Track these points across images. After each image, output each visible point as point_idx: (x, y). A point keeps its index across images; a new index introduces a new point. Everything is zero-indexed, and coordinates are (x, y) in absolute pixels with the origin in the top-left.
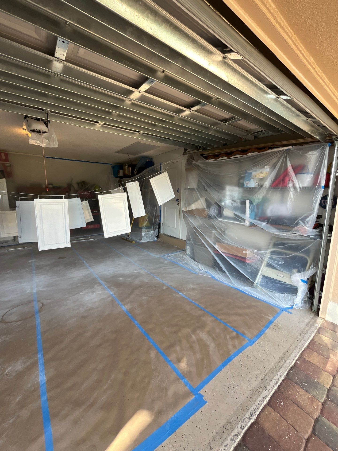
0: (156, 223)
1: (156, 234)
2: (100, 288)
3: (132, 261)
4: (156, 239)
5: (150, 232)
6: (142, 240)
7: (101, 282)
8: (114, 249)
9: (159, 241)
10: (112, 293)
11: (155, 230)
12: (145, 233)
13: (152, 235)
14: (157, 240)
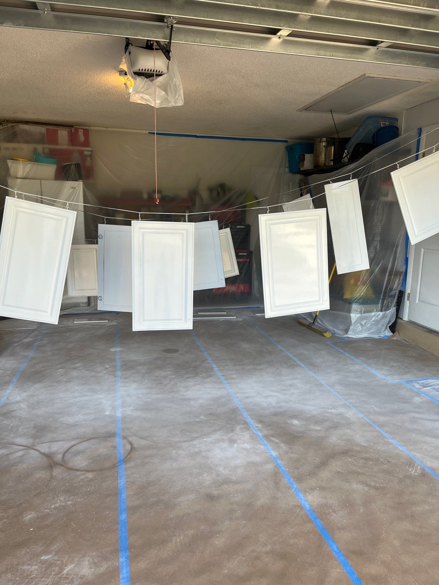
0: (391, 290)
1: (388, 319)
2: (246, 436)
3: (323, 382)
4: (388, 333)
5: (373, 314)
6: (349, 333)
7: (249, 420)
8: (280, 347)
9: (395, 338)
10: (274, 454)
11: (385, 310)
12: (358, 315)
13: (377, 322)
14: (389, 337)
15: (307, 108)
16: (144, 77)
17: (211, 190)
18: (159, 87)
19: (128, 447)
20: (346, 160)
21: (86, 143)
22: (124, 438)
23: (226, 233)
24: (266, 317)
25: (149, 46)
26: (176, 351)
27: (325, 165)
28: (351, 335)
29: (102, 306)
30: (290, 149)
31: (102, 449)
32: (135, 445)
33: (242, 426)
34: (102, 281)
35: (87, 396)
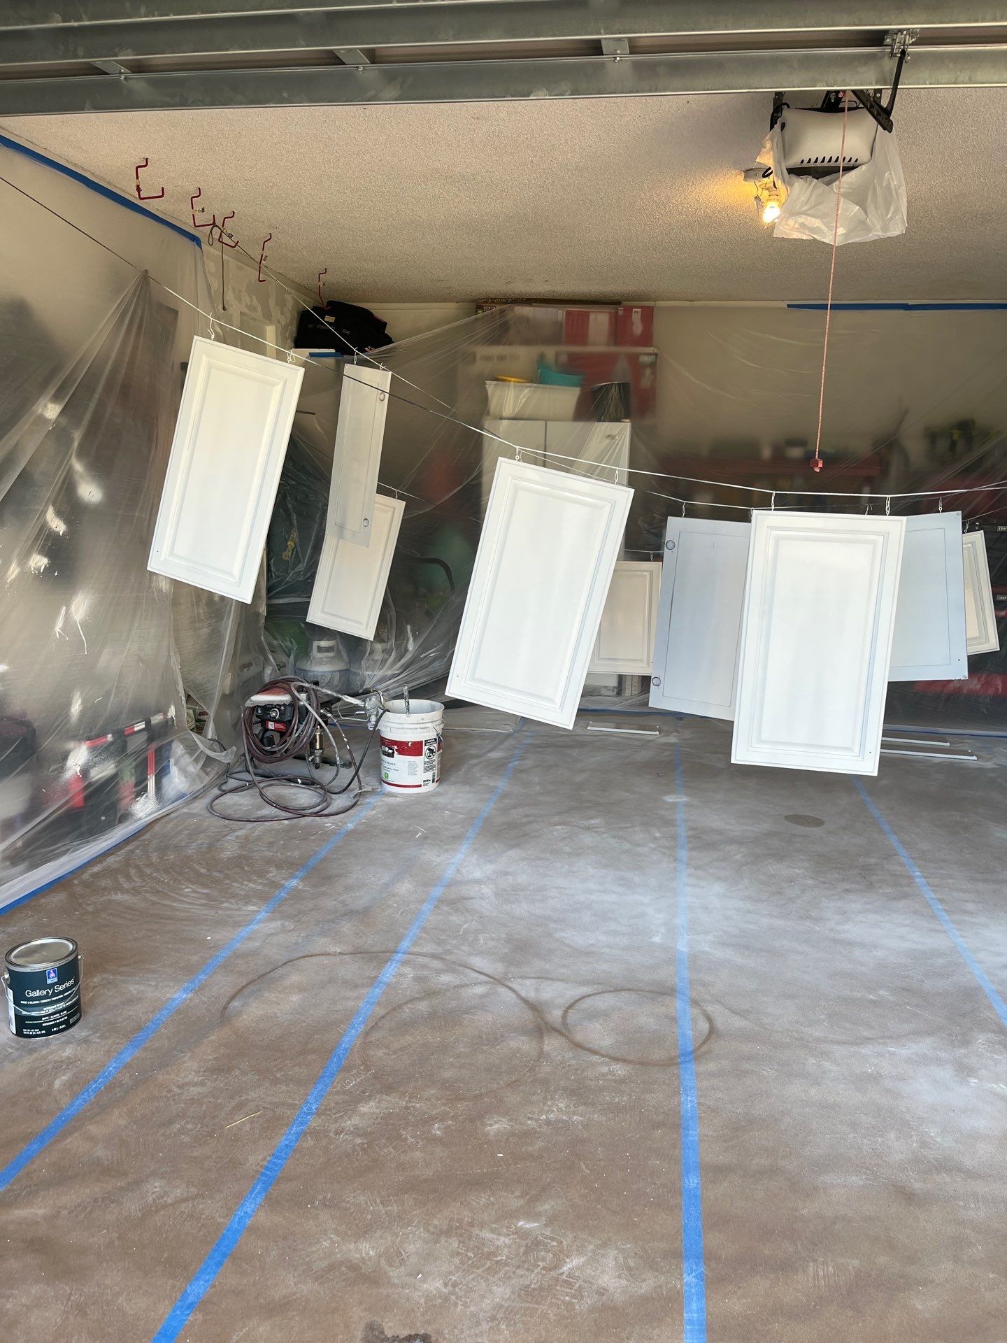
16: (810, 178)
18: (846, 196)
19: (704, 1026)
21: (646, 338)
22: (695, 1003)
25: (831, 105)
26: (817, 822)
29: (658, 699)
31: (646, 1017)
32: (719, 1025)
33: (991, 1036)
34: (663, 642)
35: (614, 893)
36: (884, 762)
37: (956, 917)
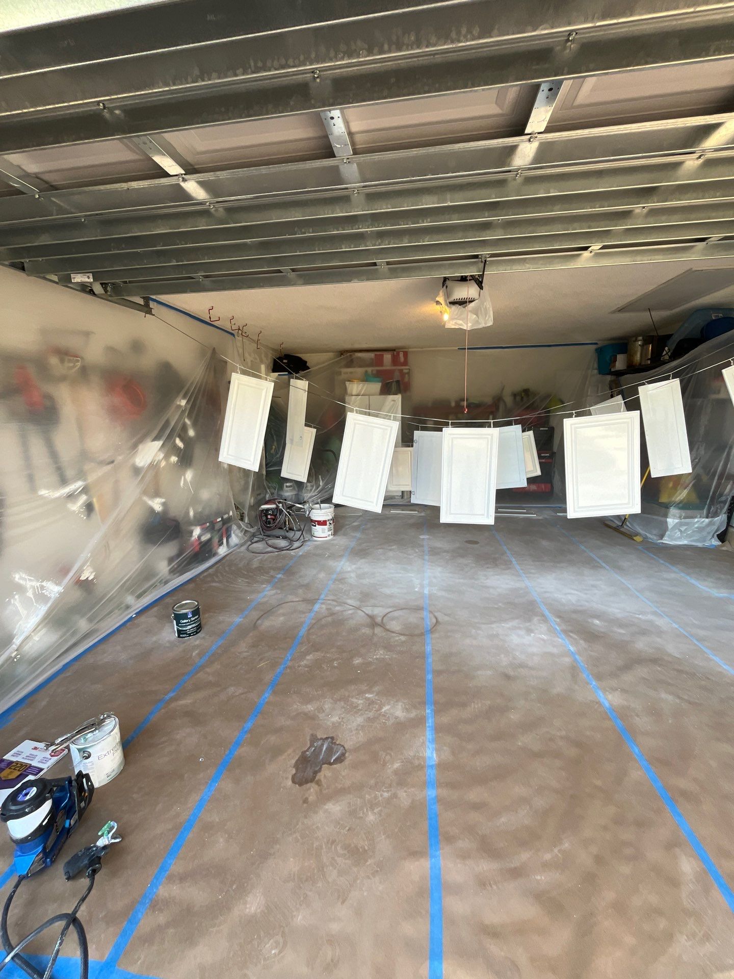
0: (721, 495)
1: (715, 527)
2: (544, 627)
3: (630, 586)
4: (716, 542)
5: (696, 520)
6: (665, 538)
7: (547, 613)
8: (583, 547)
9: (724, 548)
10: (572, 649)
11: (712, 517)
12: (677, 521)
13: (701, 529)
14: (717, 547)
15: (621, 310)
16: (457, 305)
17: (515, 395)
18: (471, 311)
19: (434, 621)
20: (667, 357)
21: (405, 363)
22: (431, 612)
23: (529, 435)
24: (568, 517)
25: (464, 279)
26: (476, 543)
27: (640, 364)
28: (666, 540)
29: (414, 500)
30: (600, 351)
31: (413, 618)
32: (440, 620)
33: (539, 618)
34: (415, 478)
35: (401, 573)
36: (496, 518)
37: (527, 575)
